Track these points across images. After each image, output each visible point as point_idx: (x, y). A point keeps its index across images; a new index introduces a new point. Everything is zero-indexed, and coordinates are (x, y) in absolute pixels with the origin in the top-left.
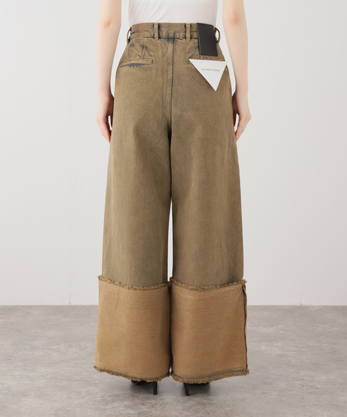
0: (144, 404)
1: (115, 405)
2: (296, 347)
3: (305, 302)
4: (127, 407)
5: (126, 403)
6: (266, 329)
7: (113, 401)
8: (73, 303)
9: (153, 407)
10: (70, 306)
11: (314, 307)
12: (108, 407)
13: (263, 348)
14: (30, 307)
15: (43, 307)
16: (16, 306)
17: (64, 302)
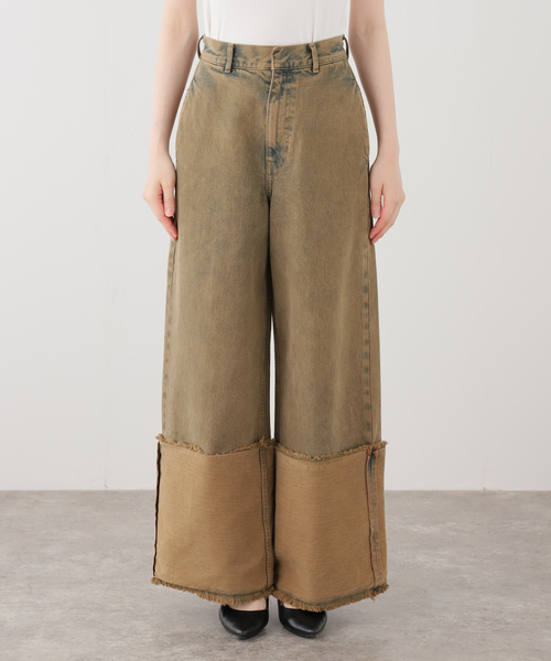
0: (223, 649)
1: (175, 649)
2: (475, 557)
3: (490, 486)
4: (195, 654)
5: (194, 647)
6: (426, 528)
7: (173, 644)
8: (112, 487)
9: (238, 653)
10: (106, 492)
11: (505, 493)
12: (164, 653)
13: (421, 558)
14: (40, 493)
15: (61, 492)
16: (17, 492)
17: (97, 485)
